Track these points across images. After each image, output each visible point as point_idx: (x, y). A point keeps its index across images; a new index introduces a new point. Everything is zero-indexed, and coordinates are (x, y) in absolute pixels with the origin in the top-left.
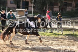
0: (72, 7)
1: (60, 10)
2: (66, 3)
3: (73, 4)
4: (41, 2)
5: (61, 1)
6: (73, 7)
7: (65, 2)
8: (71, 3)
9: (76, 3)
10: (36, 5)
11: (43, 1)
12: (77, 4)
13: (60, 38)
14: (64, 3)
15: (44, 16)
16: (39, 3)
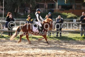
0: (44, 9)
2: (38, 4)
3: (45, 6)
4: (12, 3)
5: (33, 3)
6: (45, 8)
8: (43, 5)
11: (14, 3)
12: (49, 5)
13: (34, 41)
14: (36, 5)
15: (16, 18)
16: (10, 5)
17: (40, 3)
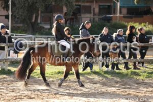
0: (92, 15)
1: (68, 22)
2: (80, 5)
3: (94, 8)
4: (27, 5)
5: (69, 3)
6: (94, 14)
7: (77, 4)
8: (90, 7)
9: (100, 5)
10: (15, 11)
11: (30, 3)
12: (101, 7)
14: (76, 7)
15: (34, 35)
16: (21, 8)
17: (82, 4)
